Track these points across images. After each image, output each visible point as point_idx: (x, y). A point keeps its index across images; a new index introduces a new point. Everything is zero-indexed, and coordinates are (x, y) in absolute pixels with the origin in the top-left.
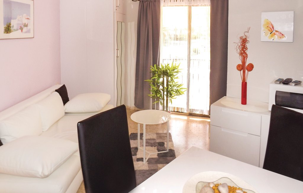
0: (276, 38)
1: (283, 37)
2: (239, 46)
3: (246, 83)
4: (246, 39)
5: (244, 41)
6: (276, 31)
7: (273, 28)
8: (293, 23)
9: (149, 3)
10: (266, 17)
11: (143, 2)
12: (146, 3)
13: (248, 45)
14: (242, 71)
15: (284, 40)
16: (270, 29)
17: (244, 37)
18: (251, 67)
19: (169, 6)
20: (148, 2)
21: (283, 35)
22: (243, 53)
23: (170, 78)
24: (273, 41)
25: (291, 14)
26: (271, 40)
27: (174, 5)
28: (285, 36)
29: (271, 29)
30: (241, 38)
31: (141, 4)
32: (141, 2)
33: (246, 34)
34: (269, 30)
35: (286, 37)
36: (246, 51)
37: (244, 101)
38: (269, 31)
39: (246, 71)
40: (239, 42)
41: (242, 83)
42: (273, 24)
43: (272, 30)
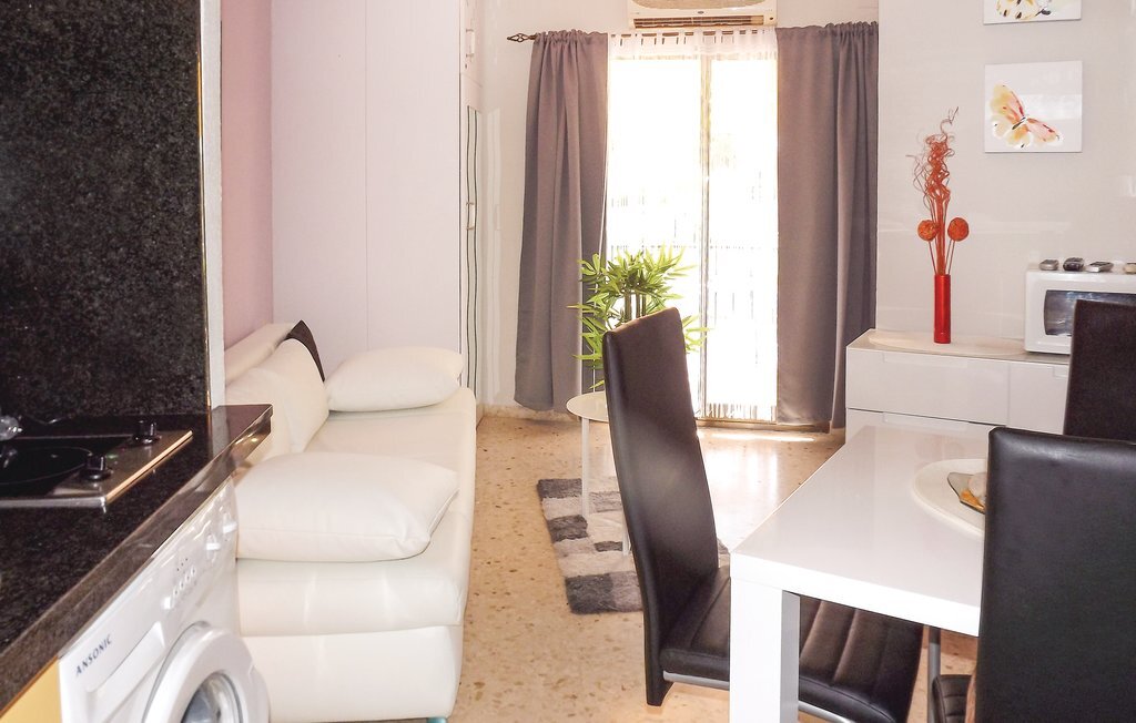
0: (1031, 141)
1: (1052, 138)
2: (924, 168)
3: (948, 278)
4: (945, 143)
5: (939, 151)
6: (1031, 121)
7: (1022, 112)
8: (1081, 96)
9: (569, 47)
10: (998, 77)
11: (545, 43)
12: (559, 46)
13: (949, 162)
14: (933, 243)
15: (1055, 145)
16: (1012, 116)
17: (939, 139)
18: (960, 230)
19: (637, 56)
20: (566, 46)
21: (1051, 131)
22: (937, 186)
23: (649, 299)
24: (1023, 150)
25: (1074, 70)
26: (1018, 147)
27: (652, 55)
28: (1059, 133)
29: (1016, 114)
30: (929, 140)
31: (540, 52)
32: (542, 44)
33: (947, 127)
34: (1009, 118)
35: (1062, 138)
36: (944, 182)
37: (943, 333)
38: (1008, 122)
39: (947, 238)
40: (922, 152)
41: (937, 278)
42: (1021, 98)
43: (1018, 120)
